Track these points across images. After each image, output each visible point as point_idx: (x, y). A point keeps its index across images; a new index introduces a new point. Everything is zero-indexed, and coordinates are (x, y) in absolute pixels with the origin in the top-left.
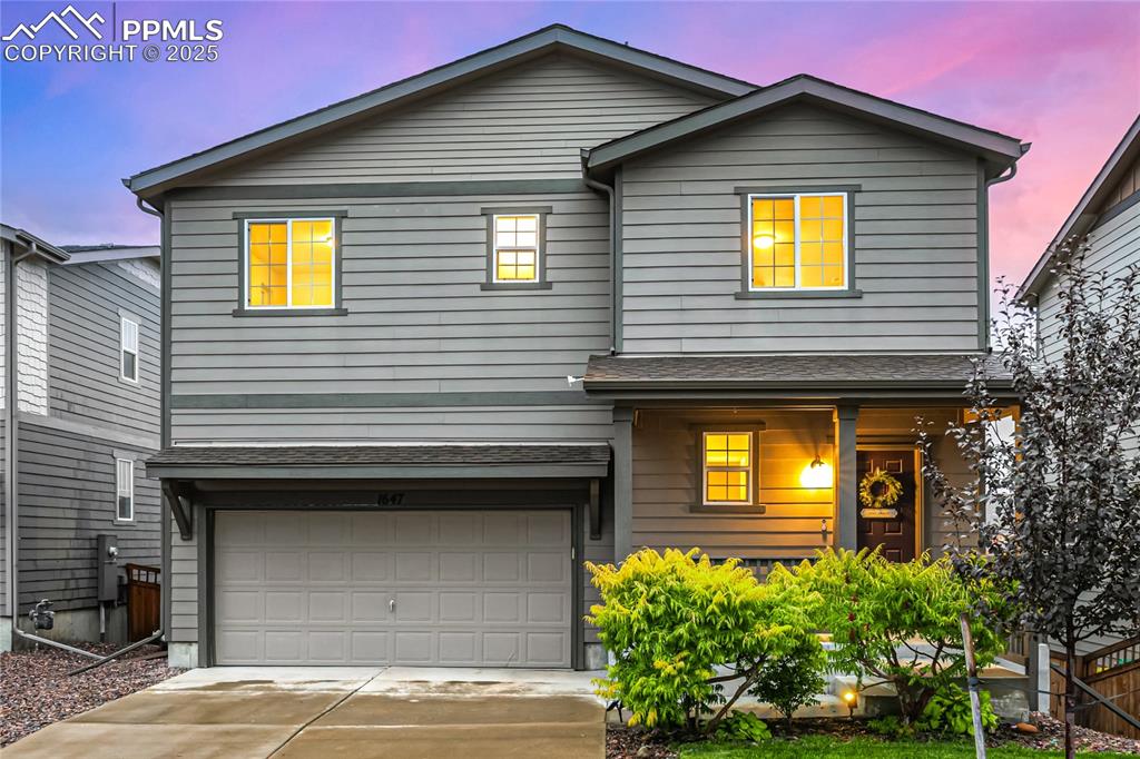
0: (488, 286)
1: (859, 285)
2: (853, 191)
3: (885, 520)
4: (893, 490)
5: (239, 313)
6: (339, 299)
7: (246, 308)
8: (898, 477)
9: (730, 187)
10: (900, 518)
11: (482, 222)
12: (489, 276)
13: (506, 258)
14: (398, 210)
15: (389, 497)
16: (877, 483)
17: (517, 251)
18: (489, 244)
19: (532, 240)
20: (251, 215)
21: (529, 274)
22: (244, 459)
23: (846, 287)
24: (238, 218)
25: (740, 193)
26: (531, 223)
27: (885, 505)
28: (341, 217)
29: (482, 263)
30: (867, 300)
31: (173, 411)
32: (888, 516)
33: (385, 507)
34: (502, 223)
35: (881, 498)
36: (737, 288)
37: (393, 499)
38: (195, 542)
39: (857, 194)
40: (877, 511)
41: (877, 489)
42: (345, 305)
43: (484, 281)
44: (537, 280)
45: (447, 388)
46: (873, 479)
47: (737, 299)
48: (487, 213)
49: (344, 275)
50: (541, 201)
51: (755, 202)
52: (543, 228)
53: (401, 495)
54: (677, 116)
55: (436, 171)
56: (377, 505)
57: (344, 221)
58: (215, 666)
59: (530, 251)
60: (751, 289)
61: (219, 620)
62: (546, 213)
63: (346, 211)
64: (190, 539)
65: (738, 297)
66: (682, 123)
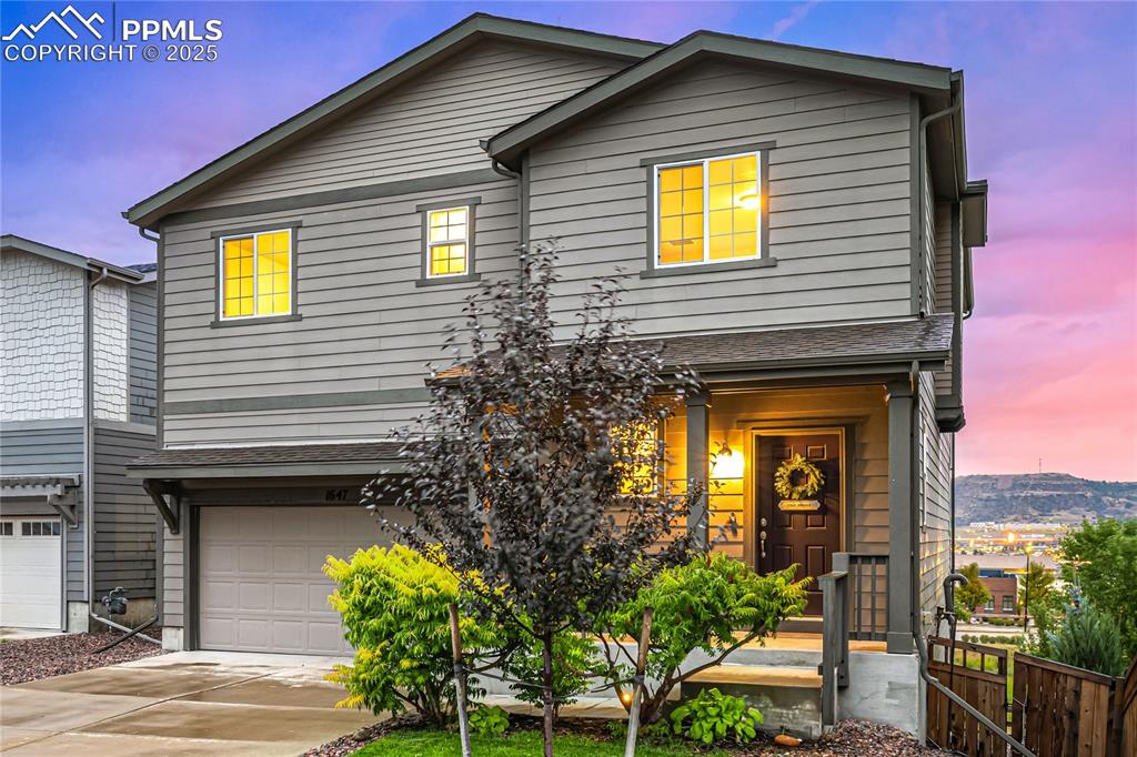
0: (422, 283)
1: (774, 253)
2: (767, 149)
3: (806, 513)
4: (813, 480)
5: (216, 325)
6: (295, 305)
7: (221, 319)
8: (818, 465)
9: (635, 160)
10: (823, 510)
11: (417, 219)
12: (423, 272)
13: (440, 253)
14: (344, 215)
15: (335, 493)
16: (794, 472)
17: (449, 245)
18: (423, 239)
19: (461, 233)
20: (225, 233)
21: (460, 267)
22: (204, 460)
23: (758, 256)
24: (215, 237)
25: (646, 165)
26: (460, 216)
27: (804, 496)
28: (297, 226)
29: (417, 260)
30: (783, 269)
31: (165, 417)
32: (809, 508)
33: (332, 502)
34: (436, 218)
35: (800, 489)
36: (642, 266)
37: (339, 495)
38: (181, 536)
39: (771, 152)
40: (797, 503)
41: (796, 478)
42: (300, 311)
43: (419, 278)
44: (466, 273)
45: (387, 385)
46: (791, 467)
47: (642, 278)
48: (421, 210)
49: (299, 282)
50: (471, 192)
51: (663, 173)
52: (473, 219)
53: (346, 491)
54: (573, 93)
55: (377, 173)
56: (325, 502)
57: (300, 230)
58: (199, 649)
59: (461, 243)
60: (656, 267)
61: (204, 608)
62: (475, 204)
63: (301, 221)
64: (178, 533)
65: (644, 276)
66: (578, 100)
